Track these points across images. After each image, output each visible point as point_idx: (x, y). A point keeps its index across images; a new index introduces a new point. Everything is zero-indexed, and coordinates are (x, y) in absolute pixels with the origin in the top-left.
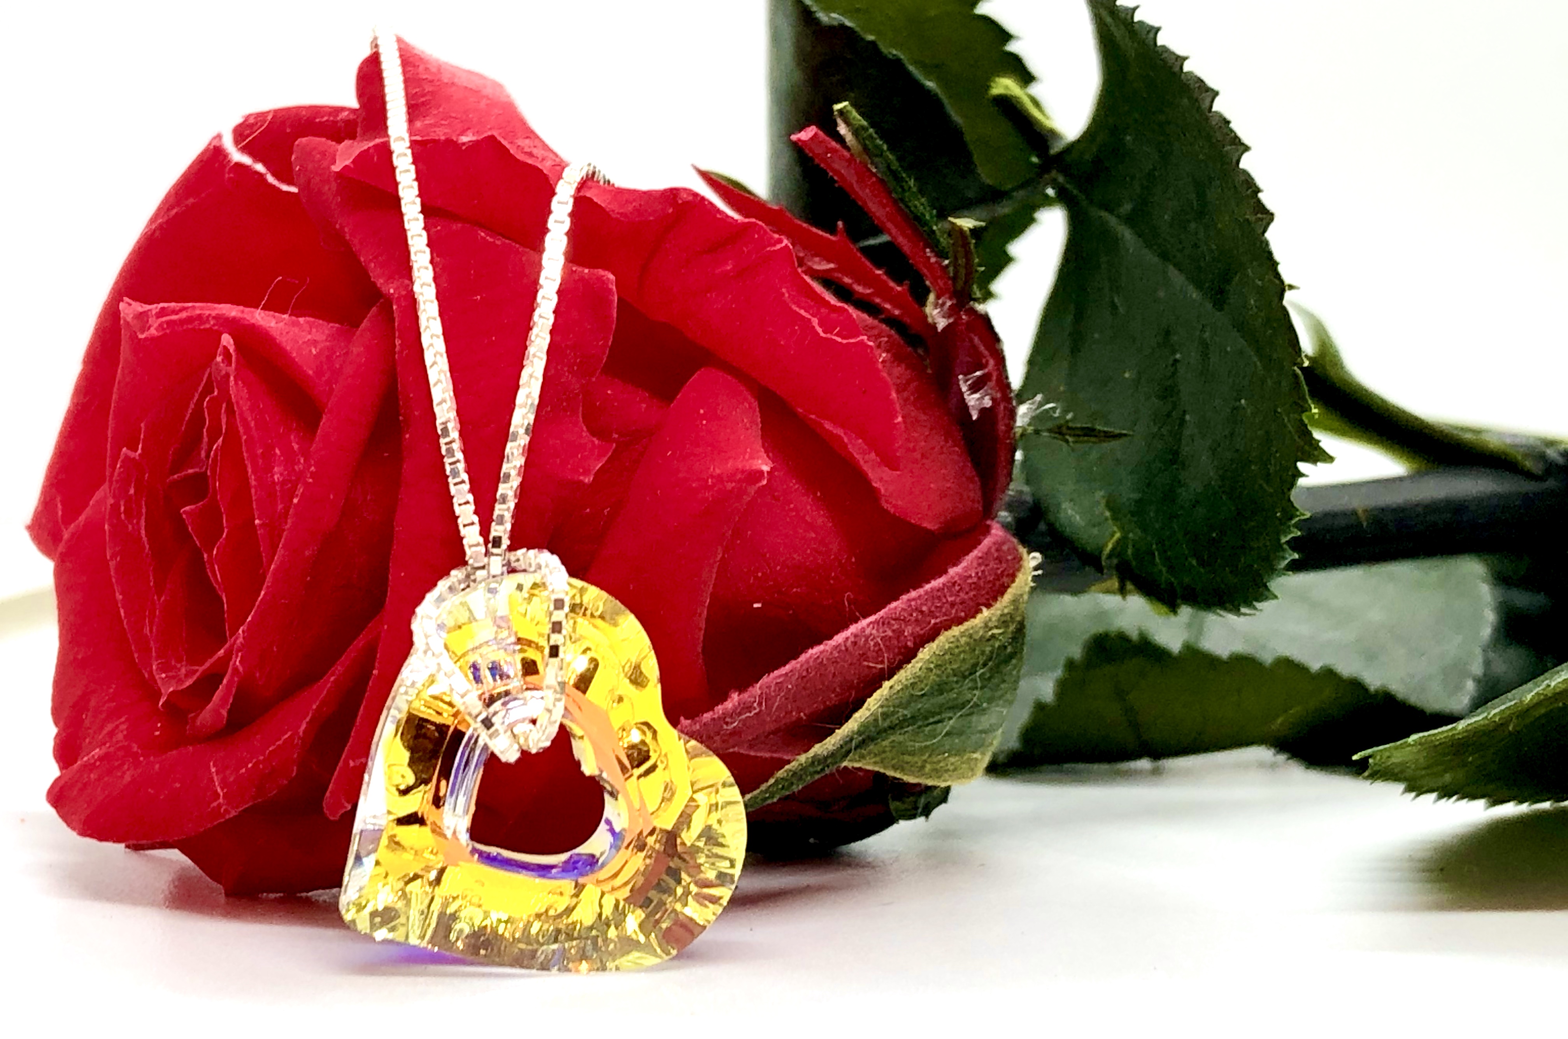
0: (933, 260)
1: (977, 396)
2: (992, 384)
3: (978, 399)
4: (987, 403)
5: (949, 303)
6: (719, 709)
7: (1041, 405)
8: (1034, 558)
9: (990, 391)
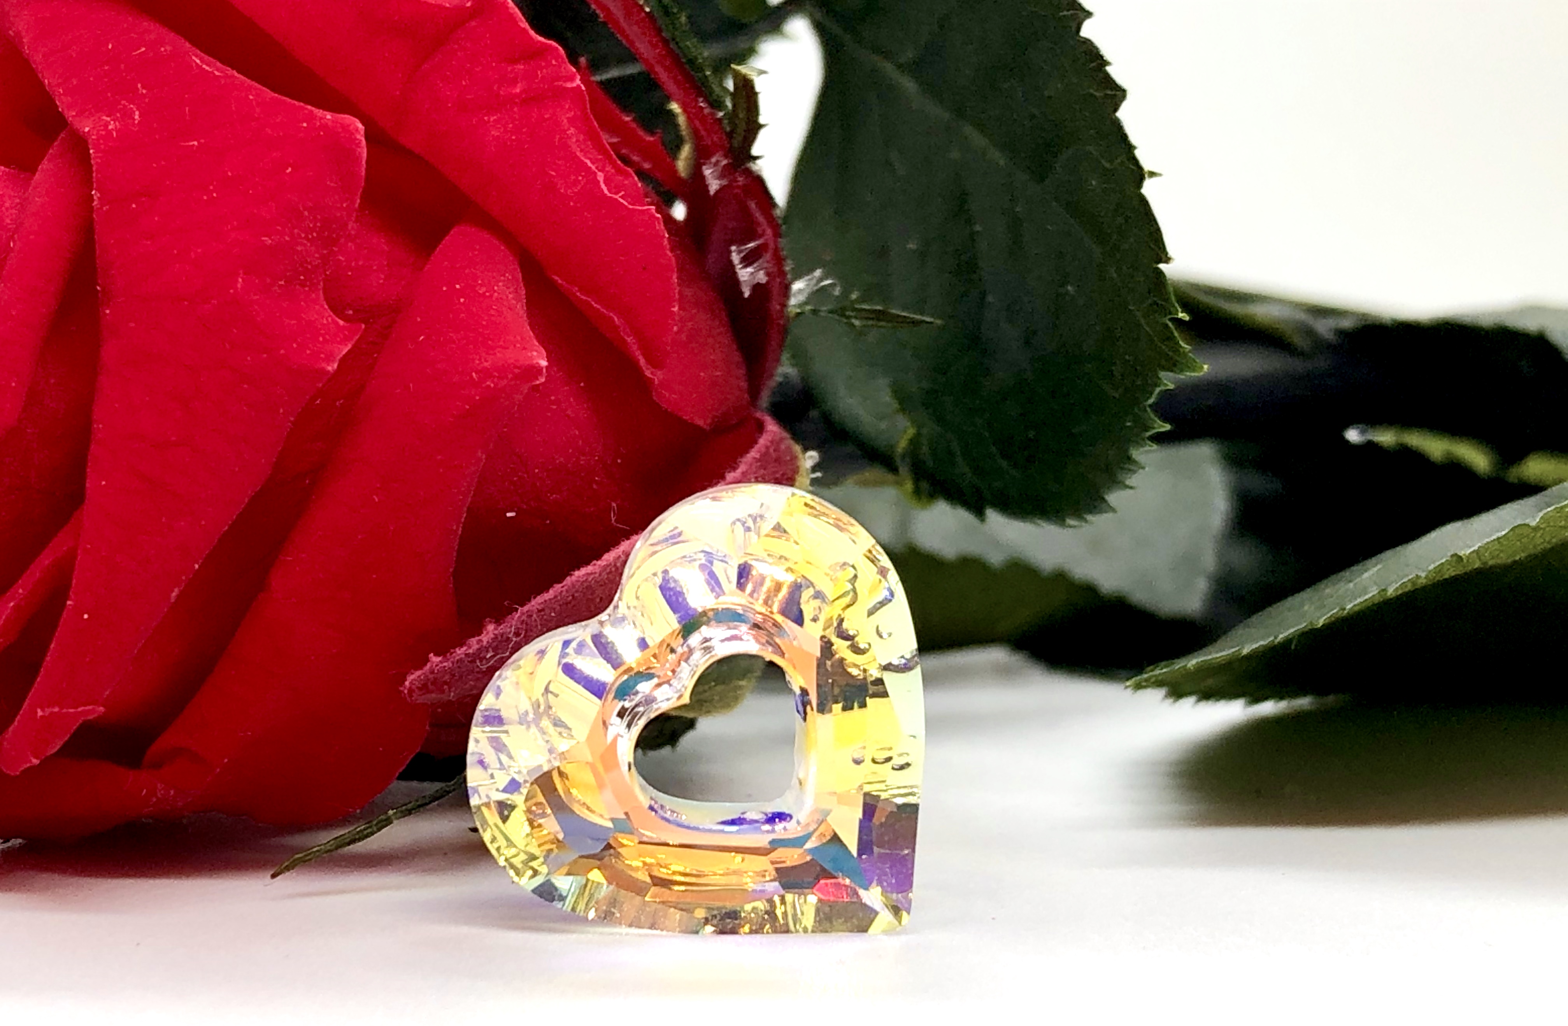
0: (707, 111)
1: (750, 270)
2: (768, 256)
3: (752, 273)
4: (762, 277)
5: (725, 162)
6: (473, 644)
7: (821, 279)
8: (811, 457)
9: (766, 265)
